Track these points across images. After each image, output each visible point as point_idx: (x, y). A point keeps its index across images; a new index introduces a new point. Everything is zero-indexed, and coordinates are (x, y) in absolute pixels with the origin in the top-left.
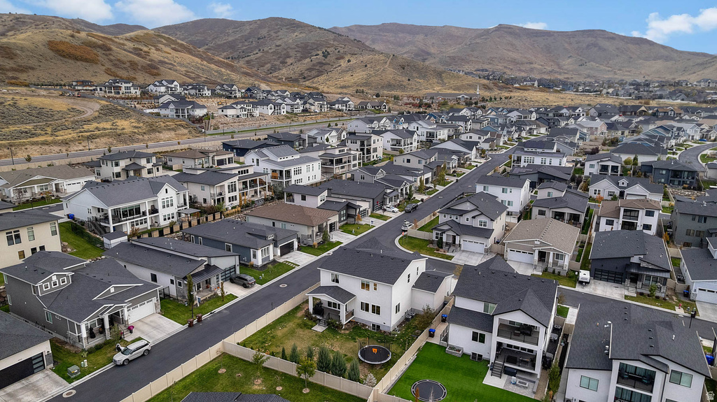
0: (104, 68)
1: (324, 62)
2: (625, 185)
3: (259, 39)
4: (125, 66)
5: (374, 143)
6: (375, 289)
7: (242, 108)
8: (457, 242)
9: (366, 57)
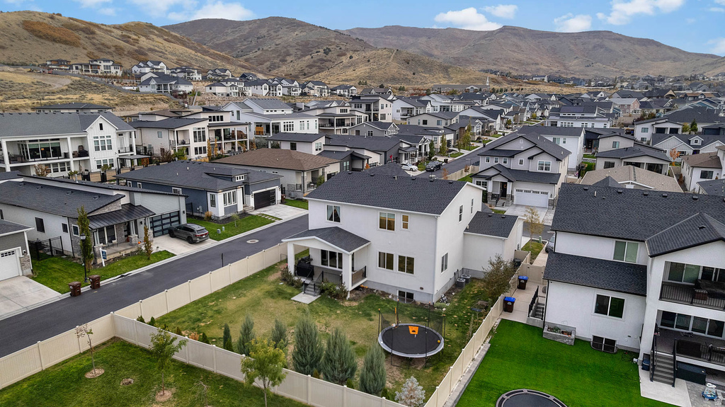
0: (85, 52)
1: (325, 58)
2: (699, 143)
3: (258, 38)
4: (109, 50)
5: (382, 108)
6: (405, 226)
7: (232, 85)
8: (509, 192)
9: (368, 54)
